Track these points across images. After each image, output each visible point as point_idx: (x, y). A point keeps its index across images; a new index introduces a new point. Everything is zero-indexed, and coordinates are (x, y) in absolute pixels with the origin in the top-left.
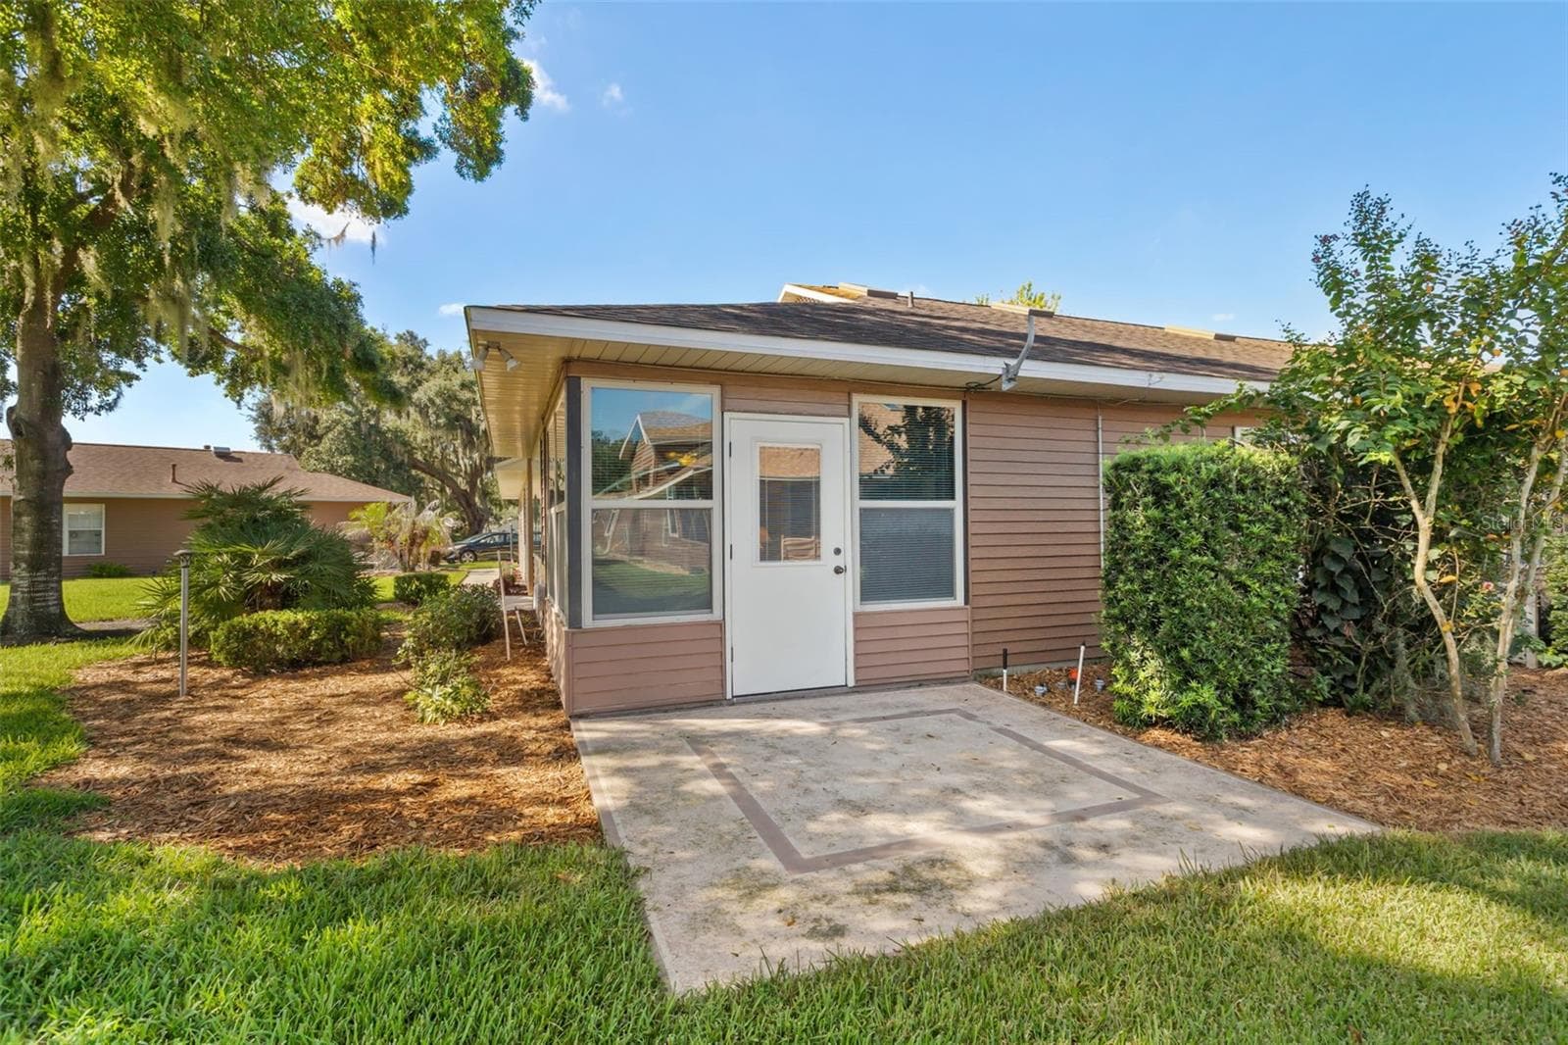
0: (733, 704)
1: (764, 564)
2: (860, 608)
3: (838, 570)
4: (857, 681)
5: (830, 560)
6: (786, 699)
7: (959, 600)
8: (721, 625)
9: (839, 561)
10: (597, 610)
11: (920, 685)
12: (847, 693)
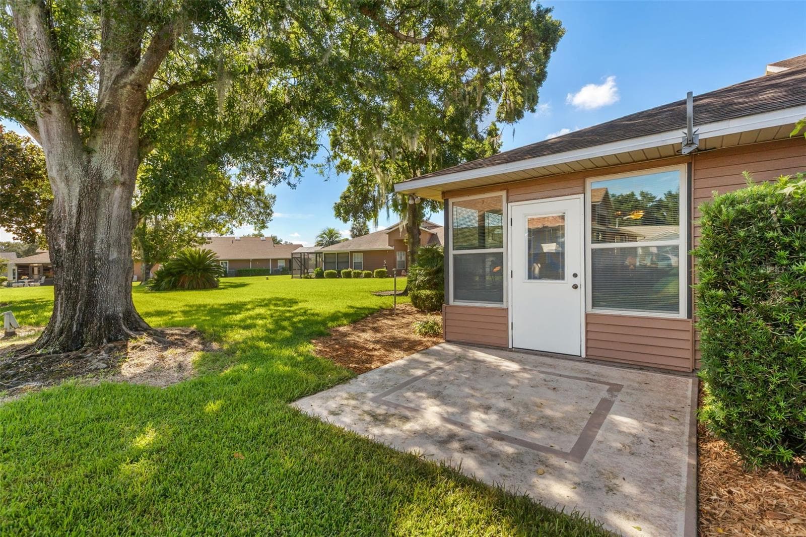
0: (512, 351)
1: (529, 281)
2: (590, 310)
3: (575, 287)
4: (587, 355)
5: (569, 280)
6: (541, 355)
7: (683, 314)
8: (506, 310)
9: (576, 281)
10: (456, 297)
11: (641, 369)
12: (580, 361)
